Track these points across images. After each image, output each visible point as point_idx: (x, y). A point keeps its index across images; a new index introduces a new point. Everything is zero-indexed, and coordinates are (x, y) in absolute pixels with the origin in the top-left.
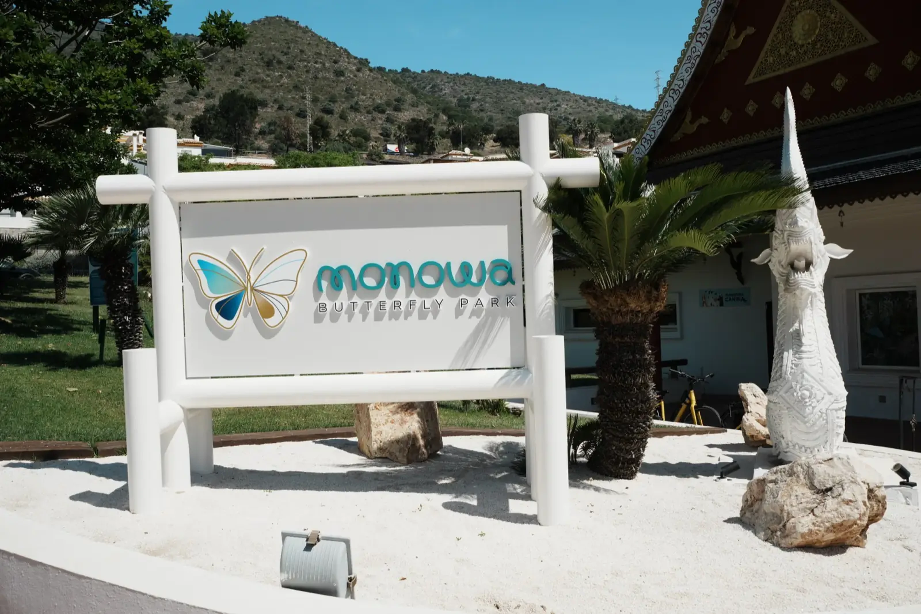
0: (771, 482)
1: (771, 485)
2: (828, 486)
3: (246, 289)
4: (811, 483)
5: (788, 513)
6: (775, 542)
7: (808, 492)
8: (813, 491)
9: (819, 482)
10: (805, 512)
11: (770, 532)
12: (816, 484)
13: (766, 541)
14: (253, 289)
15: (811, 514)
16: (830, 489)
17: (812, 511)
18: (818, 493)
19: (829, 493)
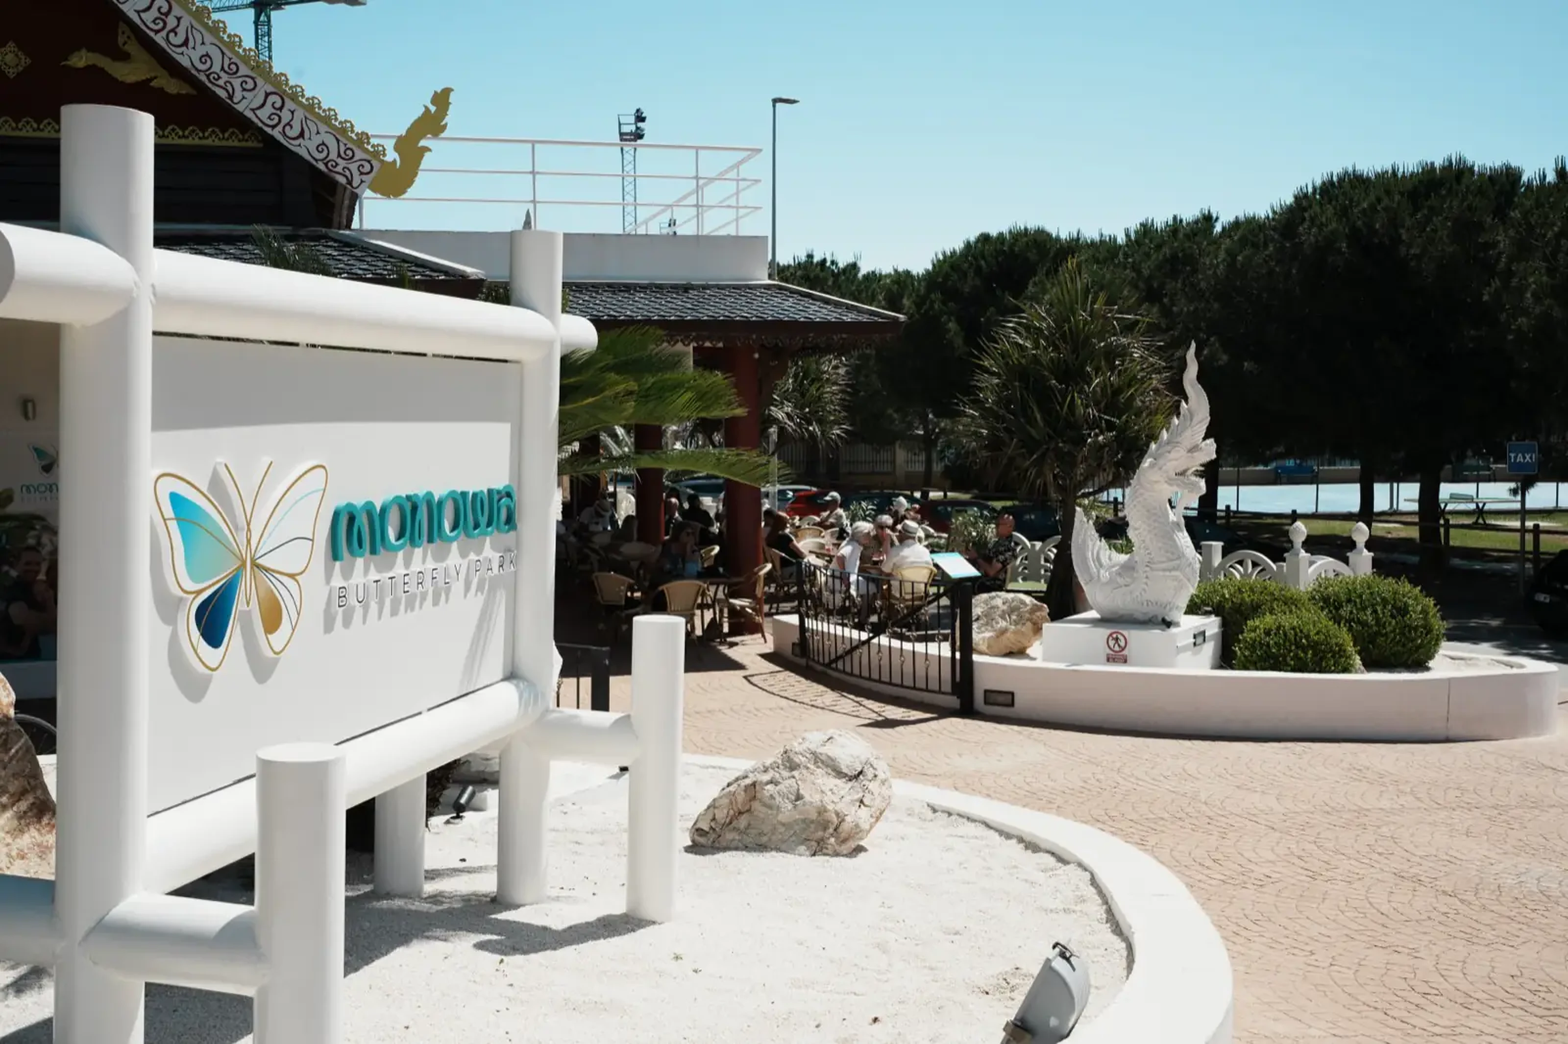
0: (768, 783)
1: (769, 787)
2: (859, 769)
3: (244, 563)
4: (834, 770)
5: (837, 814)
6: (831, 853)
7: (840, 782)
8: (844, 780)
9: (848, 767)
10: (854, 805)
11: (814, 844)
12: (845, 770)
13: (814, 855)
14: (255, 565)
15: (862, 806)
16: (861, 773)
17: (861, 802)
18: (850, 780)
19: (861, 777)
